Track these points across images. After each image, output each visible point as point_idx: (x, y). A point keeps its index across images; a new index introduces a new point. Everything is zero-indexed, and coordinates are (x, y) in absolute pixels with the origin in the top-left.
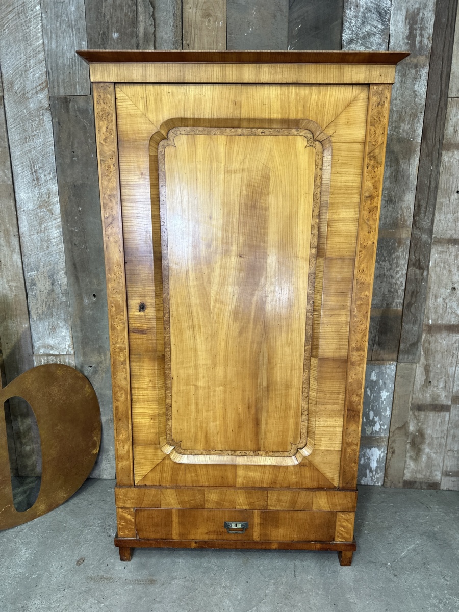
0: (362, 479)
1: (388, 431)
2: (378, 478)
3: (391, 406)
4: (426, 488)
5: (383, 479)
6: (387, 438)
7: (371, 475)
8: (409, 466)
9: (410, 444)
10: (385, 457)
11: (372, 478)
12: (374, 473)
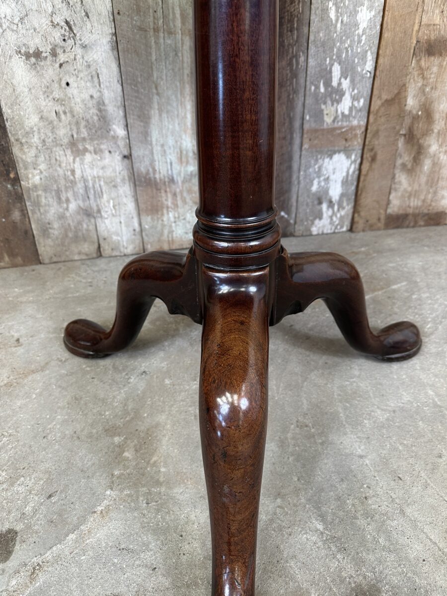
0: (313, 223)
1: (365, 113)
2: (342, 218)
3: (375, 49)
4: (422, 223)
5: (350, 217)
6: (363, 129)
7: (330, 212)
8: (397, 186)
9: (405, 138)
10: (357, 173)
11: (332, 219)
12: (336, 207)
